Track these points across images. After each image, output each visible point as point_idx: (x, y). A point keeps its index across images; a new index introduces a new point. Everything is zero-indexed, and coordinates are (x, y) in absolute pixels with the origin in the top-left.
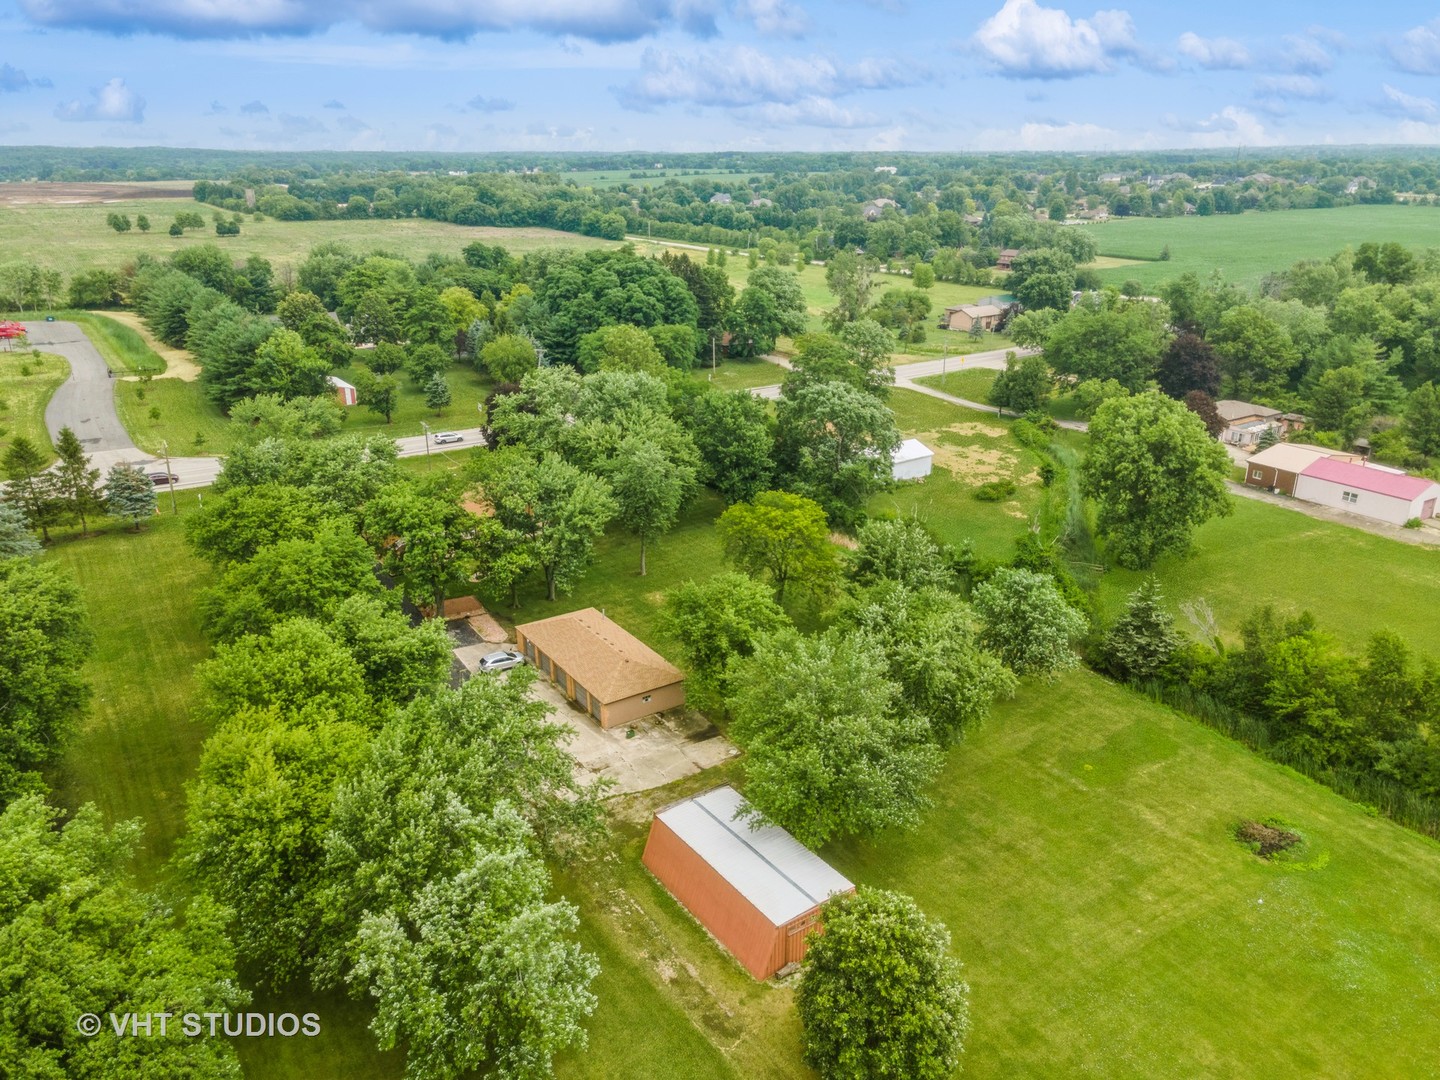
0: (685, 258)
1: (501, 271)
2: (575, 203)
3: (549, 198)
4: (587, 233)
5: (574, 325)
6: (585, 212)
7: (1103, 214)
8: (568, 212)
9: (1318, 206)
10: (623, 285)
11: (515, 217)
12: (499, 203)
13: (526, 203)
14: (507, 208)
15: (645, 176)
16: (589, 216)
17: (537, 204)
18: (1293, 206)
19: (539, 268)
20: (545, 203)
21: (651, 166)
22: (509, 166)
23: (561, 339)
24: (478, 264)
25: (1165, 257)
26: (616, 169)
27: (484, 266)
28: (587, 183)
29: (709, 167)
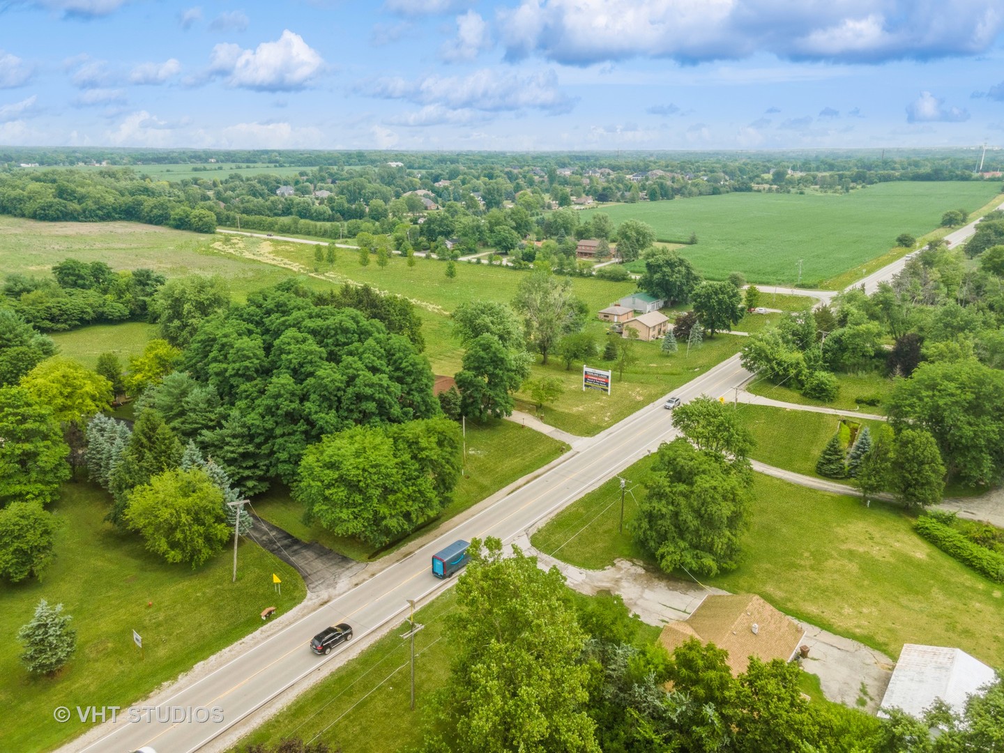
0: (366, 290)
1: (105, 291)
2: (162, 199)
3: (132, 194)
4: (177, 227)
5: (269, 424)
6: (173, 208)
7: (590, 202)
8: (155, 207)
9: (714, 193)
10: (333, 358)
11: (100, 213)
12: (81, 199)
13: (110, 199)
14: (90, 204)
15: (205, 169)
16: (178, 211)
17: (122, 200)
18: (701, 194)
19: (172, 307)
20: (128, 199)
21: (206, 161)
22: (78, 160)
23: (251, 448)
24: (75, 285)
25: (693, 242)
26: (177, 163)
27: (83, 286)
28: (160, 178)
29: (255, 162)
